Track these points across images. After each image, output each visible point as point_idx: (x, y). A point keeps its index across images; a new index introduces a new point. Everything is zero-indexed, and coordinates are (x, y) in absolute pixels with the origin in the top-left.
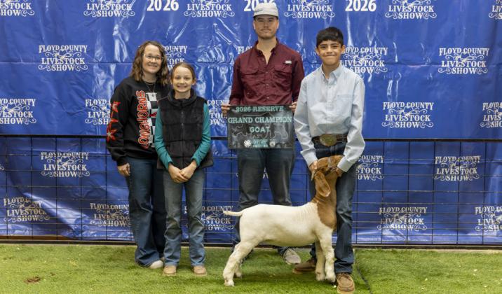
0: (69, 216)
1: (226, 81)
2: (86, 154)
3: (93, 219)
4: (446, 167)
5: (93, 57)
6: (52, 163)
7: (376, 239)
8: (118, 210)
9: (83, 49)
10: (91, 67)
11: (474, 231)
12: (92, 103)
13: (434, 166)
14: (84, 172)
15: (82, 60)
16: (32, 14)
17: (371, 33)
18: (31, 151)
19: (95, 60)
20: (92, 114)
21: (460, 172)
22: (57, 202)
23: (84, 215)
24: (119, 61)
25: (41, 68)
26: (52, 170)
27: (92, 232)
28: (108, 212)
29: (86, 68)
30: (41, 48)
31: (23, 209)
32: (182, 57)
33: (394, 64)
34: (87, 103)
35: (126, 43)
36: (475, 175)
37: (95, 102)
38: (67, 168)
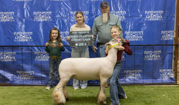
0: (9, 76)
1: (66, 25)
2: (15, 52)
3: (18, 77)
4: (148, 55)
5: (16, 16)
6: (2, 56)
7: (123, 82)
8: (27, 73)
9: (13, 13)
10: (16, 20)
11: (159, 78)
12: (17, 33)
13: (144, 55)
14: (14, 59)
15: (12, 18)
17: (120, 6)
19: (17, 18)
20: (17, 38)
21: (154, 57)
22: (4, 71)
23: (14, 75)
24: (26, 17)
26: (2, 59)
27: (18, 82)
28: (24, 74)
29: (14, 21)
32: (50, 16)
33: (128, 17)
34: (15, 34)
35: (29, 11)
36: (159, 58)
37: (18, 33)
38: (8, 58)
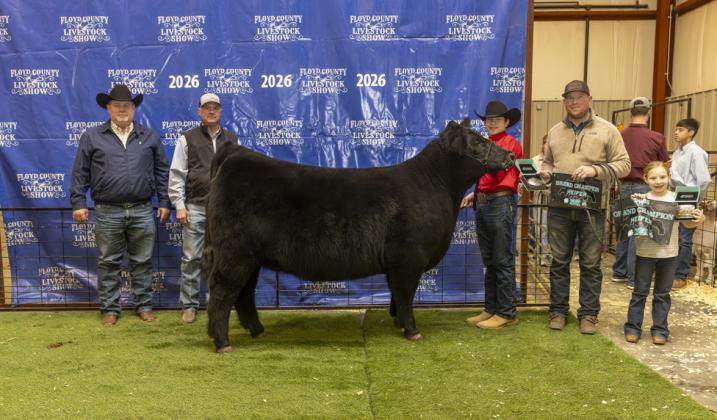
6: (83, 234)
16: (58, 92)
18: (62, 224)
21: (467, 236)
22: (88, 271)
25: (69, 144)
26: (83, 241)
30: (68, 125)
31: (57, 278)
33: (403, 135)
